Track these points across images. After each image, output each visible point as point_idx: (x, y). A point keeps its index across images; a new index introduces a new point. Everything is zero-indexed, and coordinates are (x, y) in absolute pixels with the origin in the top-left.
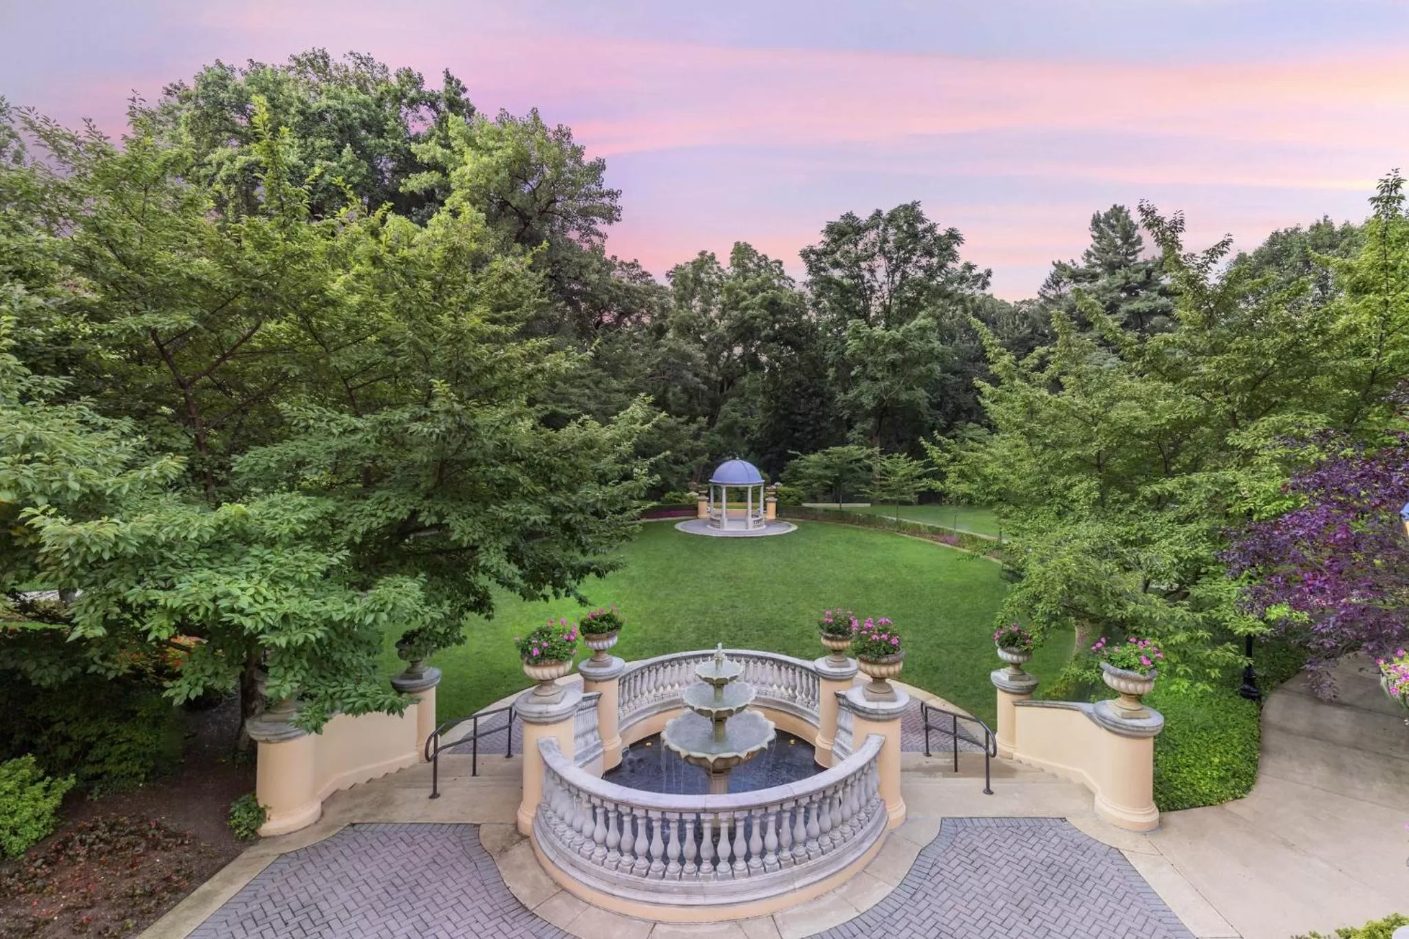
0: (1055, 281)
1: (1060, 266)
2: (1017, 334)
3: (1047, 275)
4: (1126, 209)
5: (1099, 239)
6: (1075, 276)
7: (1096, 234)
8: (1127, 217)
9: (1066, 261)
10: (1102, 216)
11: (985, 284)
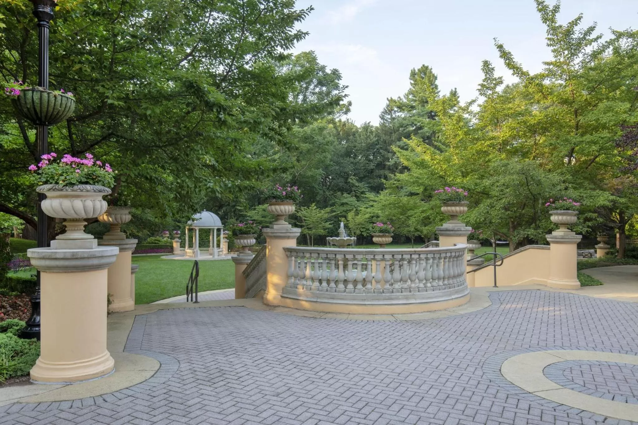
0: (389, 110)
1: (391, 101)
2: (369, 141)
3: (384, 106)
4: (430, 67)
5: (415, 85)
6: (401, 107)
7: (412, 82)
8: (431, 72)
9: (395, 98)
10: (417, 71)
11: (348, 111)
